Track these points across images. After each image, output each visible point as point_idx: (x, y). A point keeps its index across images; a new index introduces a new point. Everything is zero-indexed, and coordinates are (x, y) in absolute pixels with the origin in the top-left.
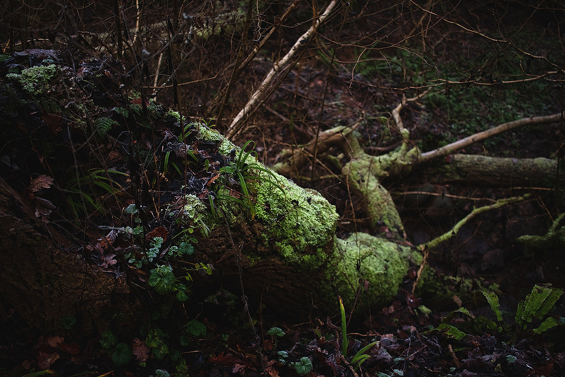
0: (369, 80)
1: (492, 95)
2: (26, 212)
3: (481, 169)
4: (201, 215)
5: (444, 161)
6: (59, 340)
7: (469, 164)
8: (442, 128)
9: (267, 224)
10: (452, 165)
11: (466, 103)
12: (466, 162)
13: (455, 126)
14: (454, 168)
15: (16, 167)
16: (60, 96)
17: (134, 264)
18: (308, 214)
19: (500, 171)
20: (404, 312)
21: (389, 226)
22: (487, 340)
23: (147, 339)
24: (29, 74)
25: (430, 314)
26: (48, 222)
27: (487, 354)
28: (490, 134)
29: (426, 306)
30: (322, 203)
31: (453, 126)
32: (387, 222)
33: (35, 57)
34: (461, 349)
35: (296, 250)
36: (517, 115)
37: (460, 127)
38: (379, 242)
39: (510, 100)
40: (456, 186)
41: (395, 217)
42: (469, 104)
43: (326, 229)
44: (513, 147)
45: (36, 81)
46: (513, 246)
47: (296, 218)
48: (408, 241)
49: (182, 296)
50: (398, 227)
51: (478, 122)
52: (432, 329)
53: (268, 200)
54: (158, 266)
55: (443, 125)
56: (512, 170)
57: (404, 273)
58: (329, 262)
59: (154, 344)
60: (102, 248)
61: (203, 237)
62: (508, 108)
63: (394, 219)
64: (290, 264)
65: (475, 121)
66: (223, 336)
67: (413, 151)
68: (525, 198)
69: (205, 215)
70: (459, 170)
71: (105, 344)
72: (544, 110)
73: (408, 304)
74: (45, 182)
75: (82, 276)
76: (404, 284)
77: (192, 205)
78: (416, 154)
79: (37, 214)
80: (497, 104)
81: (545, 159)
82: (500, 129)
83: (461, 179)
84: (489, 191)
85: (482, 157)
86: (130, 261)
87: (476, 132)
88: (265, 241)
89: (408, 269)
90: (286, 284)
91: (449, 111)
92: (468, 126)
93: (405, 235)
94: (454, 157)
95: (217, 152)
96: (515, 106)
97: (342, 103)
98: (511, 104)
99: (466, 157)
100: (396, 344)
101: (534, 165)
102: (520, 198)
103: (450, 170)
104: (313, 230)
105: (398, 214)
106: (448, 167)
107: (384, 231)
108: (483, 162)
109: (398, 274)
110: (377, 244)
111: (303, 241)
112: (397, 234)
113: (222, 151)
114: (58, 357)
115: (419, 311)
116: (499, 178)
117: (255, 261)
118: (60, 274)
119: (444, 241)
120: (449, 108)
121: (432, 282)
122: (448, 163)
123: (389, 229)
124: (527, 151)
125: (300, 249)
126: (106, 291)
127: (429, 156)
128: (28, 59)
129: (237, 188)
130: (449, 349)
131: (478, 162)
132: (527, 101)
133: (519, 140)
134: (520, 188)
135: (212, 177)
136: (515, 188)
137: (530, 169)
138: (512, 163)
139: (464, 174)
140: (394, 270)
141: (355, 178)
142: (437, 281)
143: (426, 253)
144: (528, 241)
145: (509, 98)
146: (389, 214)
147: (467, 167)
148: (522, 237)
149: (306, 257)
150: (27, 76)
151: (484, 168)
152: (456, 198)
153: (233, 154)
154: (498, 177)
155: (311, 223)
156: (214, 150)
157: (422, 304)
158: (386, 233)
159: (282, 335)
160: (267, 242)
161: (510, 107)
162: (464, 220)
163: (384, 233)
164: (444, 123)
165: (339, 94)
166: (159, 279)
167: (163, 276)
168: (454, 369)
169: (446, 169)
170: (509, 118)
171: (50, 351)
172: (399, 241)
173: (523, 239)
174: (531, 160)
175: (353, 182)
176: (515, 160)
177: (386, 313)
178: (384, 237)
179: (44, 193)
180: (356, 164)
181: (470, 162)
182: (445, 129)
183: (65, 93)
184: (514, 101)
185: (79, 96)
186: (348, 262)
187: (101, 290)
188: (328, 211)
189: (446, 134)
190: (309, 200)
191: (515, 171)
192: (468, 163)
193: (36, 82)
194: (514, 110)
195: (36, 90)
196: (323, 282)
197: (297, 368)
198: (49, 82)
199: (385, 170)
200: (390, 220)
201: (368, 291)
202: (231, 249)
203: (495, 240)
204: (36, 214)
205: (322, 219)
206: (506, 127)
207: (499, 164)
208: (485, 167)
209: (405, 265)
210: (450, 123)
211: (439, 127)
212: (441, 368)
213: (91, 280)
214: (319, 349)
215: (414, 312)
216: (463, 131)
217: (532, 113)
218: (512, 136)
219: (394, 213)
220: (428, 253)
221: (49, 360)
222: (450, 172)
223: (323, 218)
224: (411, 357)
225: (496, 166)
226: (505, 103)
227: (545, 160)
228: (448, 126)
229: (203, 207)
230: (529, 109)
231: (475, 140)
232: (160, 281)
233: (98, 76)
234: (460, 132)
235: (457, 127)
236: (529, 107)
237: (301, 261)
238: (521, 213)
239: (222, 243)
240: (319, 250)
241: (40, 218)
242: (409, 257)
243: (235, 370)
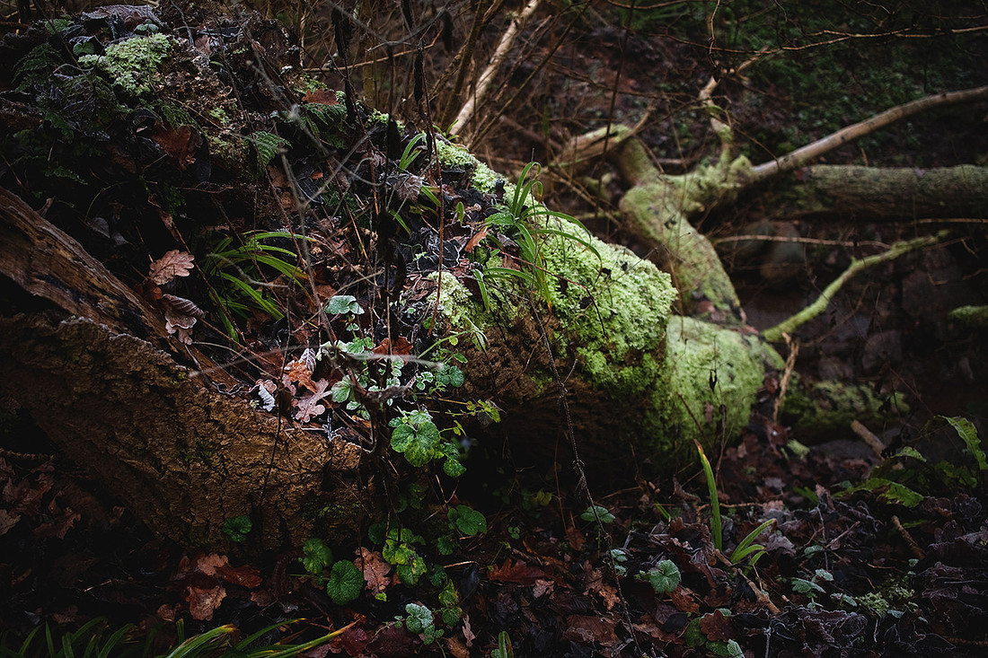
0: (646, 39)
1: (867, 57)
2: (150, 325)
3: (860, 190)
4: (463, 308)
5: (794, 179)
6: (221, 562)
7: (839, 183)
8: (781, 119)
9: (564, 315)
10: (807, 186)
11: (822, 72)
12: (833, 180)
13: (804, 115)
14: (812, 191)
15: (120, 239)
16: (181, 94)
17: (359, 412)
18: (627, 293)
19: (894, 193)
20: (763, 454)
21: (714, 300)
22: (964, 505)
23: (385, 549)
24: (123, 55)
25: (808, 456)
26: (190, 342)
27: (969, 531)
28: (872, 126)
29: (799, 441)
30: (646, 271)
31: (801, 115)
32: (710, 293)
33: (120, 23)
34: (915, 524)
35: (609, 360)
36: (913, 90)
37: (813, 116)
38: (713, 333)
39: (899, 64)
40: (811, 223)
41: (724, 285)
42: (827, 74)
43: (658, 317)
44: (909, 148)
45: (138, 67)
46: (917, 323)
47: (609, 301)
48: (750, 326)
49: (454, 467)
50: (730, 303)
51: (846, 106)
52: (851, 489)
53: (562, 271)
54: (404, 412)
55: (784, 114)
56: (916, 189)
57: (756, 384)
58: (659, 376)
59: (400, 559)
60: (292, 383)
61: (476, 350)
62: (896, 79)
63: (723, 288)
64: (600, 387)
65: (840, 104)
66: (510, 529)
67: (737, 163)
68: (940, 238)
69: (469, 308)
70: (821, 194)
71: (311, 565)
72: (961, 79)
73: (770, 439)
74: (179, 264)
75: (264, 441)
76: (760, 403)
77: (447, 290)
78: (742, 168)
79: (169, 327)
80: (877, 73)
81: (974, 167)
82: (889, 117)
83: (826, 209)
84: (871, 228)
85: (860, 168)
86: (349, 407)
87: (844, 125)
88: (561, 347)
89: (763, 377)
90: (588, 423)
91: (791, 88)
92: (827, 114)
93: (743, 315)
94: (810, 170)
95: (470, 187)
96: (908, 73)
97: (603, 83)
98: (901, 71)
99: (833, 169)
100: (793, 519)
101: (954, 179)
102: (932, 239)
103: (805, 194)
104: (638, 321)
105: (728, 278)
106: (800, 189)
107: (706, 310)
108: (863, 178)
109: (749, 387)
110: (711, 335)
111: (622, 344)
112: (730, 314)
113: (480, 184)
114: (225, 595)
115: (790, 451)
116: (893, 205)
117: (544, 385)
118: (222, 439)
119: (807, 322)
120: (791, 84)
121: (796, 396)
122: (801, 182)
123: (715, 307)
124: (934, 155)
125: (617, 357)
126: (311, 467)
127: (768, 171)
128: (107, 26)
129: (514, 253)
130: (895, 525)
131: (854, 178)
132: (929, 66)
133: (919, 135)
134: (929, 221)
135: (474, 235)
136: (922, 222)
137: (947, 187)
138: (915, 178)
139: (831, 201)
140: (742, 380)
141: (646, 216)
142: (804, 395)
143: (795, 347)
144: (971, 316)
145: (898, 61)
146: (712, 279)
147: (836, 187)
148: (959, 310)
149: (627, 372)
150: (117, 59)
151: (865, 189)
152: (818, 244)
153: (499, 189)
154: (891, 203)
155: (633, 309)
156: (463, 183)
157: (791, 438)
158: (710, 314)
159: (610, 521)
160: (564, 350)
161: (899, 76)
162: (837, 284)
163: (706, 314)
164: (785, 111)
165: (595, 67)
166: (410, 438)
167: (416, 431)
168: (916, 561)
169: (798, 193)
170: (900, 97)
171: (208, 583)
172: (735, 327)
173: (962, 315)
174: (948, 170)
175: (641, 224)
176: (920, 172)
177: (734, 458)
178: (708, 319)
179: (179, 285)
180: (645, 191)
181: (841, 179)
182: (787, 121)
183: (188, 88)
184: (907, 65)
185: (213, 93)
186: (681, 374)
187: (300, 465)
188: (657, 284)
189: (790, 130)
190: (624, 267)
191: (921, 191)
192: (836, 180)
193: (138, 70)
194: (907, 82)
195: (137, 86)
196: (648, 414)
197: (655, 582)
198: (160, 68)
199: (696, 200)
200: (715, 290)
201: (712, 422)
202: (509, 366)
203: (884, 313)
204: (167, 327)
205: (649, 300)
206: (900, 113)
207: (892, 180)
208: (867, 186)
209: (758, 370)
210: (796, 111)
211: (777, 118)
212: (883, 560)
213: (282, 447)
214: (676, 541)
215: (781, 453)
216: (819, 123)
217: (939, 86)
218: (906, 128)
219: (722, 277)
220: (797, 347)
221: (208, 601)
222: (805, 198)
223: (651, 299)
224: (834, 543)
225: (888, 183)
226: (890, 70)
227: (973, 169)
228: (793, 115)
229: (465, 293)
230: (934, 79)
231: (847, 138)
232: (414, 441)
233: (237, 52)
234: (815, 125)
235: (809, 117)
236: (933, 75)
237: (618, 380)
238: (928, 265)
239: (495, 357)
240: (647, 357)
241: (176, 335)
242: (764, 356)
243: (538, 592)
